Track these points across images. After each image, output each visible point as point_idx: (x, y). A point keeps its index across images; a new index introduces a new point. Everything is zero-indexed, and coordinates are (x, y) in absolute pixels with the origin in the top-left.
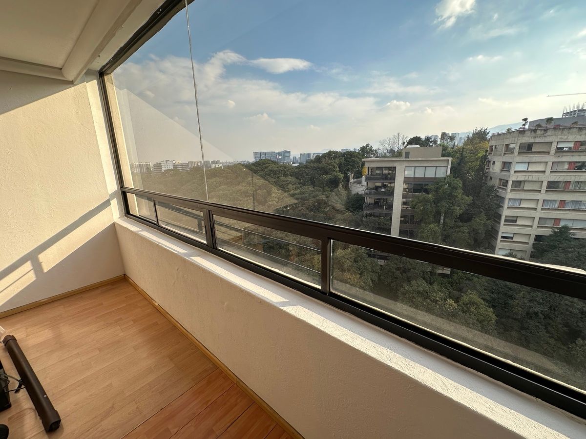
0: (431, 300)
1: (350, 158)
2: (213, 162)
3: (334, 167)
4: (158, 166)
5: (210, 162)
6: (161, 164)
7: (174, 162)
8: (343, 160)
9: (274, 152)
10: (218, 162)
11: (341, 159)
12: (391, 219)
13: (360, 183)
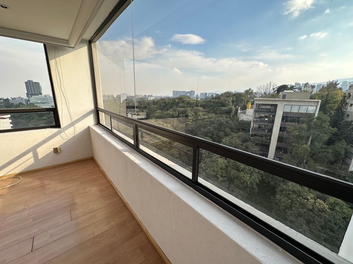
0: (303, 198)
1: (239, 98)
2: (149, 96)
3: (229, 102)
4: (118, 97)
5: (147, 96)
6: (120, 95)
7: (128, 95)
8: (235, 99)
9: (185, 91)
10: (151, 96)
11: (233, 97)
12: (270, 139)
13: (245, 113)
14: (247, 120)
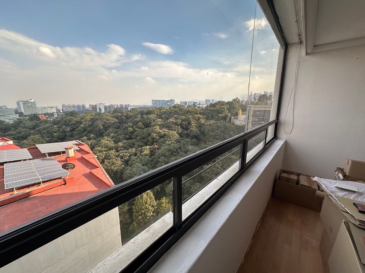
3: (225, 109)
4: (94, 107)
6: (96, 105)
7: (105, 105)
11: (227, 105)
13: (237, 119)
14: (240, 124)
